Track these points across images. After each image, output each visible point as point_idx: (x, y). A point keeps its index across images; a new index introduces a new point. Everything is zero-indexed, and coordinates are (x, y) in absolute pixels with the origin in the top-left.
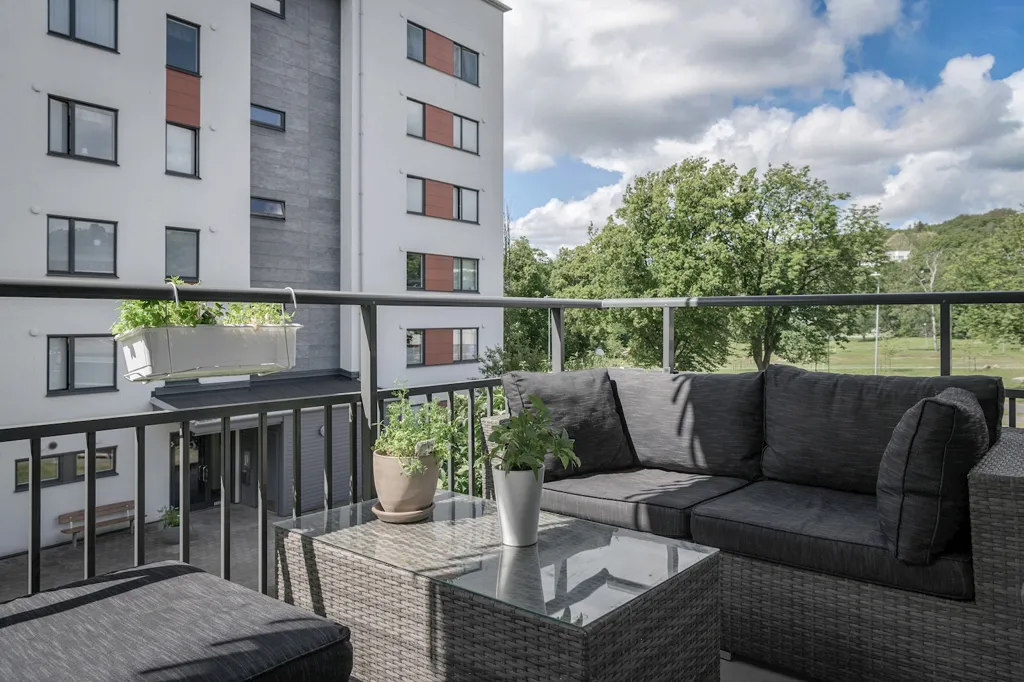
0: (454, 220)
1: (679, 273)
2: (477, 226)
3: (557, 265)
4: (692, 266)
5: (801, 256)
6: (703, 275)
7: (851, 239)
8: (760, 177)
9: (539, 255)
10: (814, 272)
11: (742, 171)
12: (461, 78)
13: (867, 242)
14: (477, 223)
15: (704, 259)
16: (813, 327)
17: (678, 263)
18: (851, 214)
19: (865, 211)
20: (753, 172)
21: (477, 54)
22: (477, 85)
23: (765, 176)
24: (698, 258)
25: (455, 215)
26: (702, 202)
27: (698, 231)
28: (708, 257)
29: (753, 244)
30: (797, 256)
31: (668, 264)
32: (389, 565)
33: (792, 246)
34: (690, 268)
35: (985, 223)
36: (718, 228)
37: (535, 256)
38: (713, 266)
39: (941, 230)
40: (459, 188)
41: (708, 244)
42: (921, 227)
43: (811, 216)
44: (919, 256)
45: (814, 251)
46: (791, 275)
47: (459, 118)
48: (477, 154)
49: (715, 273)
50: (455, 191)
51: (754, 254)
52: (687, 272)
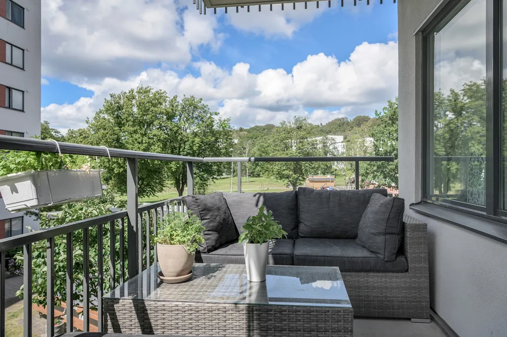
0: (6, 108)
1: (140, 146)
2: (23, 113)
3: (67, 139)
4: (147, 142)
5: (199, 140)
6: (153, 147)
7: (219, 132)
8: (180, 100)
9: (56, 132)
10: (203, 147)
11: (170, 96)
12: (11, 21)
13: (226, 135)
14: (23, 111)
15: (153, 139)
16: (202, 173)
17: (140, 140)
18: (219, 122)
19: (225, 121)
20: (175, 97)
21: (23, 9)
22: (23, 27)
23: (183, 101)
24: (149, 138)
25: (7, 105)
26: (150, 110)
27: (150, 124)
28: (155, 137)
29: (176, 133)
30: (197, 140)
31: (135, 141)
32: (215, 303)
33: (195, 135)
34: (146, 143)
35: (264, 130)
36: (159, 123)
37: (53, 133)
38: (157, 142)
39: (249, 131)
40: (10, 89)
41: (155, 131)
42: (241, 130)
43: (203, 122)
44: (241, 142)
45: (204, 138)
46: (195, 148)
47: (10, 46)
48: (23, 69)
49: (158, 145)
50: (7, 91)
51: (177, 137)
52: (145, 145)
